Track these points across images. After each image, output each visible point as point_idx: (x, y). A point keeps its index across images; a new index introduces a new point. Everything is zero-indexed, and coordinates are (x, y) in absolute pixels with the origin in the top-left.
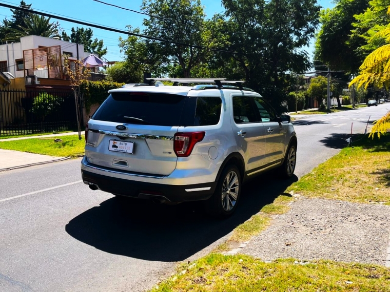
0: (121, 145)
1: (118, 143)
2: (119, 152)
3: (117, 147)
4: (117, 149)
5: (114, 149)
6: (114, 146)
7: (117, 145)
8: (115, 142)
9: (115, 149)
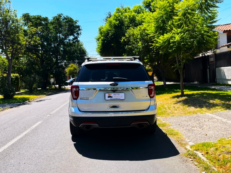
0: (115, 96)
1: (112, 95)
2: (114, 100)
3: (112, 97)
4: (112, 98)
5: (109, 99)
6: (109, 97)
7: (111, 96)
8: (110, 94)
9: (111, 98)
